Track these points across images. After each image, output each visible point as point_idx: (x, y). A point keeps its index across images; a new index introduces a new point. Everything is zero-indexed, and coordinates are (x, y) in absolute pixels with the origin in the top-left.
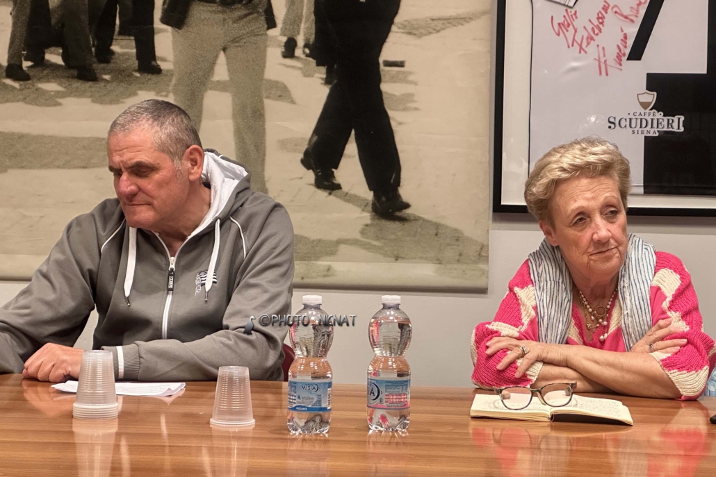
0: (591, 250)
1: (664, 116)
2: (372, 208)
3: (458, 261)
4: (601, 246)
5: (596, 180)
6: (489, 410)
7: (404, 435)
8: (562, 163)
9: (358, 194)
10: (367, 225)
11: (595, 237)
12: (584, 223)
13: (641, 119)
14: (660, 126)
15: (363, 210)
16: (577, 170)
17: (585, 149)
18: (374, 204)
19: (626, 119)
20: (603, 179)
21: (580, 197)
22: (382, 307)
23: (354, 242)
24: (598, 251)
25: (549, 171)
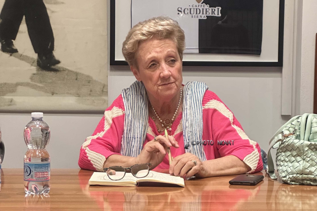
0: (159, 82)
1: (210, 7)
2: (37, 64)
3: (90, 95)
4: (165, 80)
5: (163, 41)
6: (100, 181)
7: (46, 197)
8: (142, 30)
9: (29, 55)
10: (34, 74)
11: (162, 75)
12: (155, 67)
13: (197, 9)
14: (207, 13)
15: (32, 65)
16: (151, 35)
17: (157, 22)
18: (38, 61)
19: (188, 9)
20: (167, 41)
21: (153, 51)
22: (32, 120)
23: (27, 85)
24: (163, 83)
25: (135, 35)
